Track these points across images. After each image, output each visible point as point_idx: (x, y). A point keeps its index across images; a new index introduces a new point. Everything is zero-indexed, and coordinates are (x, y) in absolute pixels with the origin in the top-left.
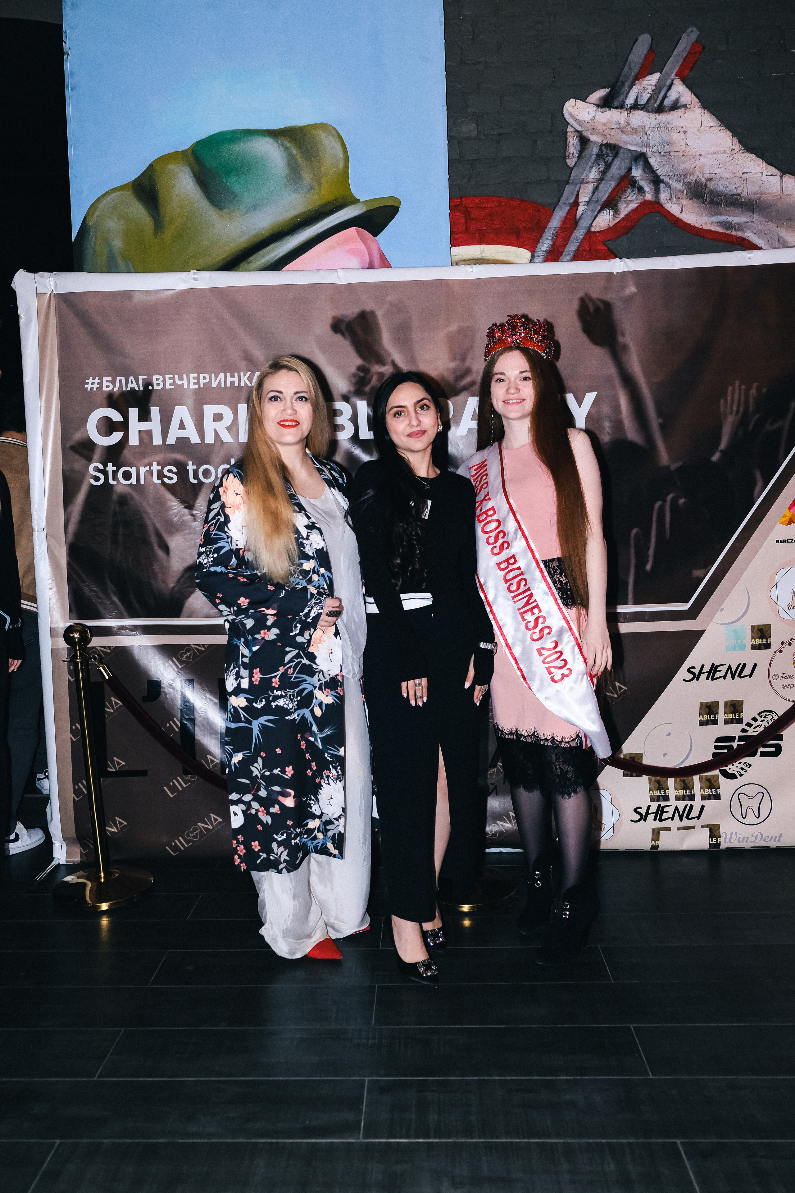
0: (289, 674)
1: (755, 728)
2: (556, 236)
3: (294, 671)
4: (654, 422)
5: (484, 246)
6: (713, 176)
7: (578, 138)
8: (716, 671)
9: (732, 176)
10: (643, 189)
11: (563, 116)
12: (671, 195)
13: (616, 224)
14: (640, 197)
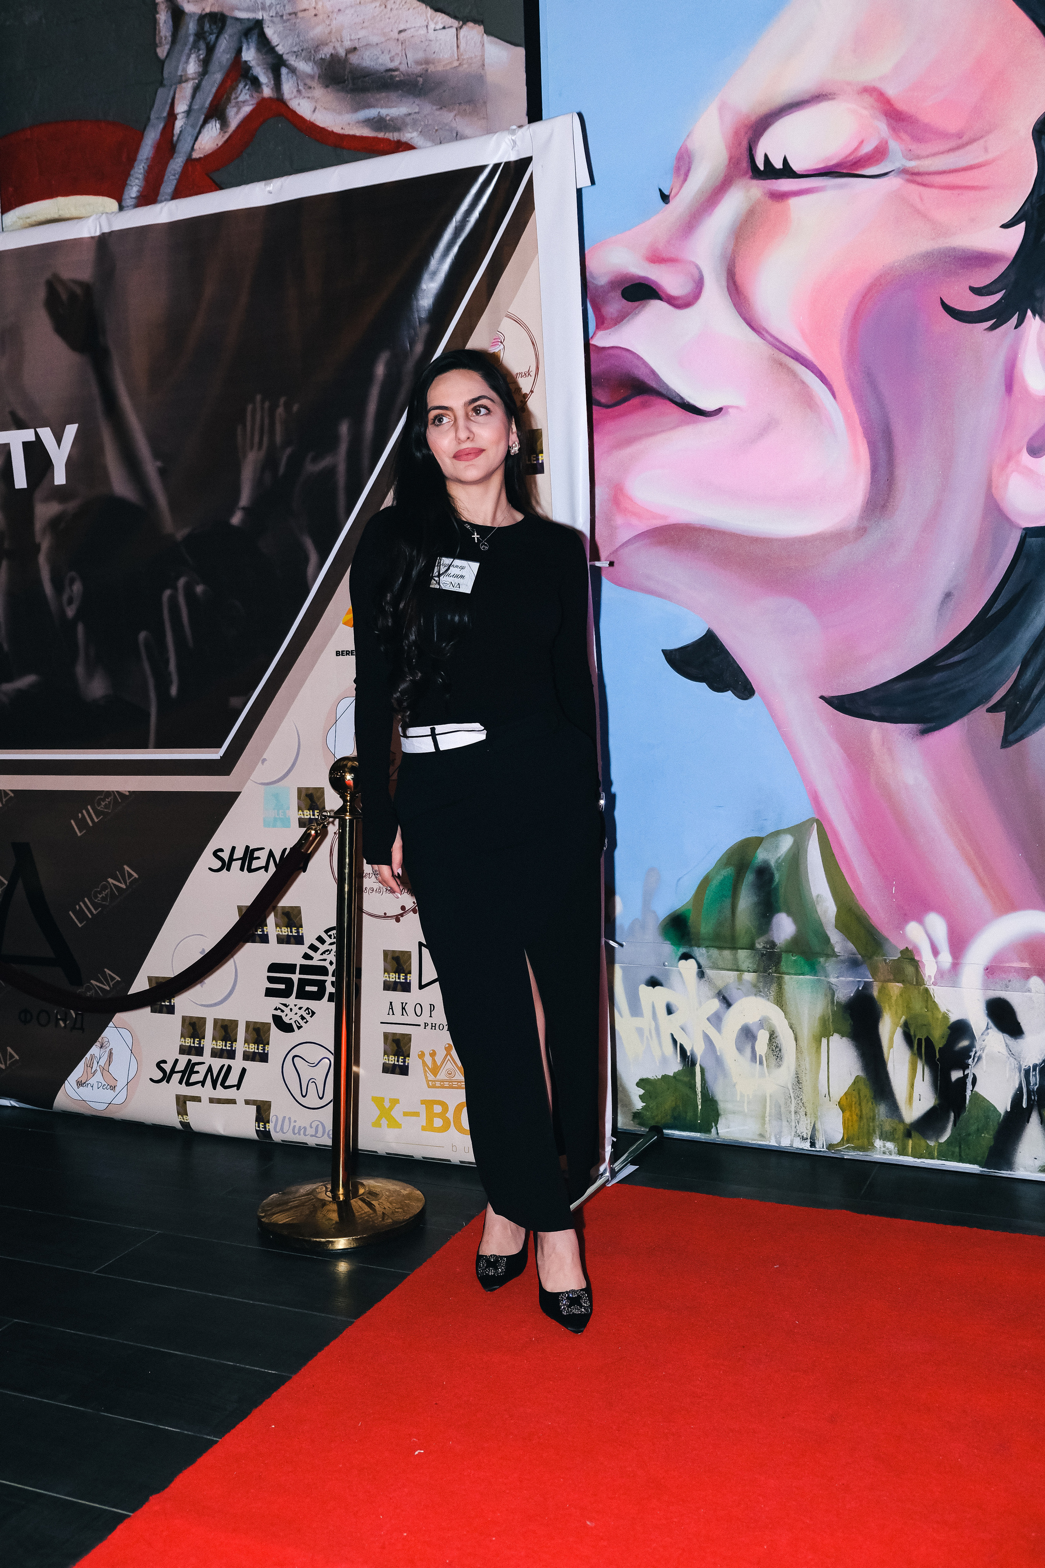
1: (322, 954)
2: (148, 171)
4: (151, 467)
6: (355, 44)
7: (170, 12)
8: (252, 858)
10: (259, 81)
12: (297, 85)
13: (225, 143)
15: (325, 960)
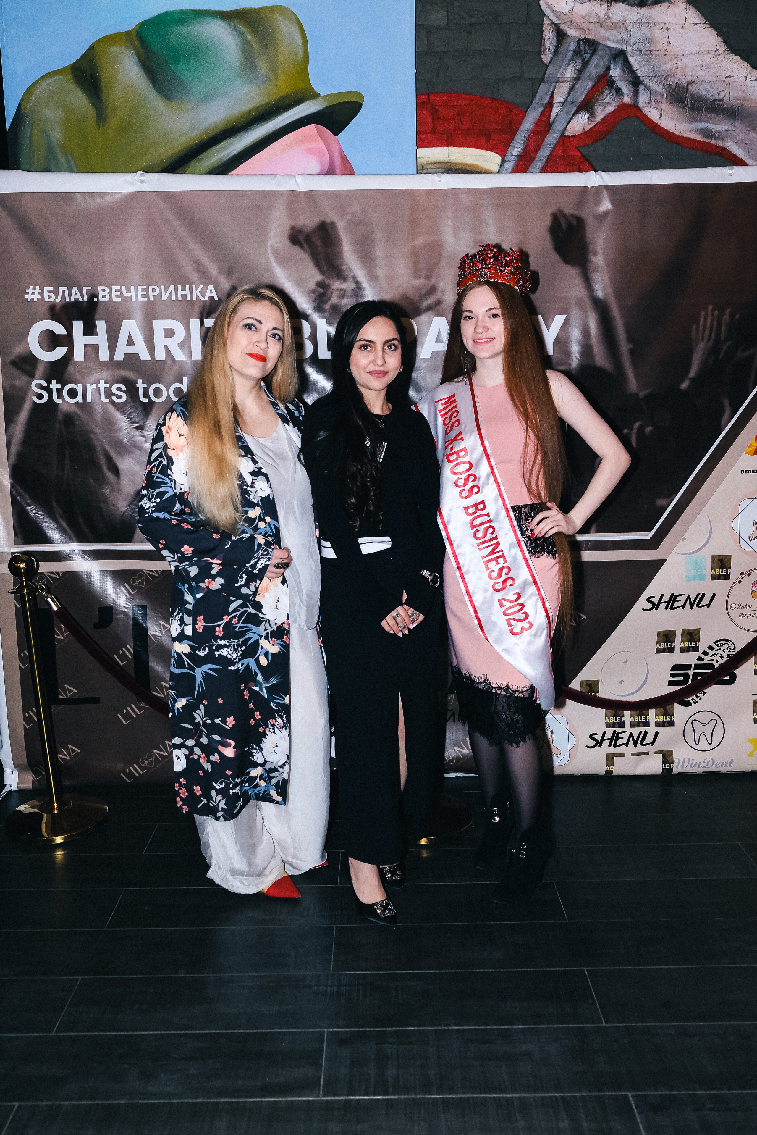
0: (234, 624)
1: (711, 657)
2: (529, 139)
3: (239, 620)
4: (624, 347)
5: (452, 149)
6: (695, 79)
7: (554, 32)
8: (675, 601)
9: (715, 80)
10: (622, 91)
11: (540, 6)
12: (650, 98)
13: (591, 129)
14: (618, 100)
15: (713, 660)
